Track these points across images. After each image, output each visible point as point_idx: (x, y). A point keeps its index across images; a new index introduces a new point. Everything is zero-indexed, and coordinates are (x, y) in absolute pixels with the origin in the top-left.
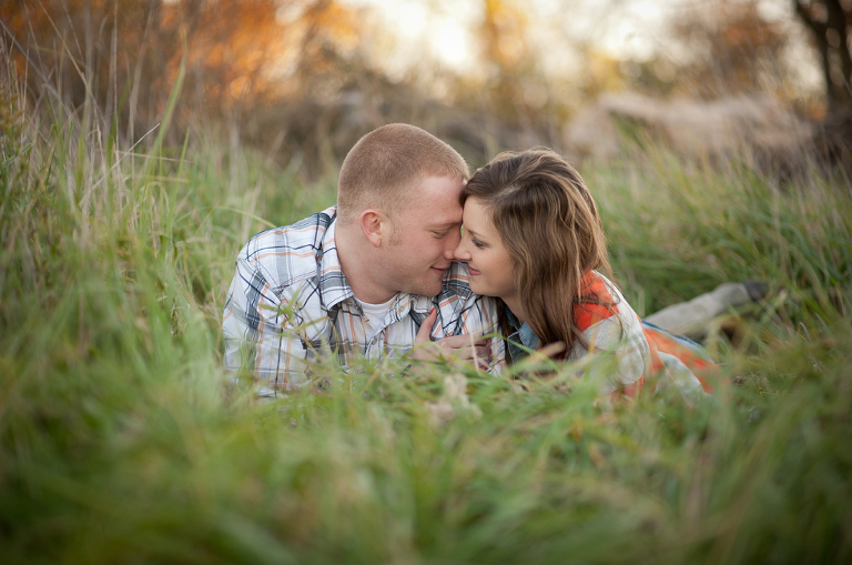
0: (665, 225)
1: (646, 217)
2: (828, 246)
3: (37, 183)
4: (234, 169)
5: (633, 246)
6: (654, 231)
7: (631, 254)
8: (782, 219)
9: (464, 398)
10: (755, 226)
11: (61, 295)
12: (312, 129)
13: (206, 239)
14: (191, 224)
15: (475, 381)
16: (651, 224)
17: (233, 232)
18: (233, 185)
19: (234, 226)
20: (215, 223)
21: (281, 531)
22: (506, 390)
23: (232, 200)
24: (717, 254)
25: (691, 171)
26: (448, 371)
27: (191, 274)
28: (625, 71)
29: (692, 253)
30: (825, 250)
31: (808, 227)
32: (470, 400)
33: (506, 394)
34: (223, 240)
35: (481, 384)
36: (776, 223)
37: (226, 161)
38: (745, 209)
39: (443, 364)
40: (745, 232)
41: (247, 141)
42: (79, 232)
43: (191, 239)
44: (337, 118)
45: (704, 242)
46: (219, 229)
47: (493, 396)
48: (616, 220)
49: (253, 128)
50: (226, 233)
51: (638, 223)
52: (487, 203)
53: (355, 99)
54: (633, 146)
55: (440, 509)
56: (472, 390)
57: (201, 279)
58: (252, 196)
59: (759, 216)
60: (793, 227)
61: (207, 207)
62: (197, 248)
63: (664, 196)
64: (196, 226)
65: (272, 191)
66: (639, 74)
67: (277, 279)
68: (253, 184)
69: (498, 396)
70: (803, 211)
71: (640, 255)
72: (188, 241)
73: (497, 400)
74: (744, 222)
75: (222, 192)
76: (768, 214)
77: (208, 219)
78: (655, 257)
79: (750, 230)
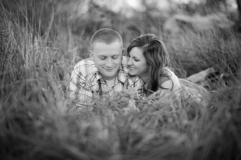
0: (192, 53)
1: (186, 51)
2: (237, 57)
3: (13, 50)
4: (70, 41)
5: (183, 59)
6: (189, 55)
7: (182, 62)
8: (224, 51)
9: (135, 106)
10: (217, 52)
11: (21, 82)
12: (92, 29)
13: (63, 62)
14: (58, 58)
15: (138, 101)
16: (188, 53)
17: (70, 60)
18: (70, 46)
19: (71, 58)
20: (65, 58)
21: (83, 147)
22: (147, 103)
23: (70, 50)
24: (206, 61)
25: (199, 37)
26: (130, 98)
27: (58, 72)
28: (182, 7)
29: (199, 61)
30: (237, 59)
31: (232, 52)
32: (136, 106)
33: (146, 104)
34: (67, 62)
35: (139, 102)
36: (223, 51)
37: (68, 39)
38: (214, 48)
39: (129, 96)
40: (214, 54)
41: (74, 33)
42: (26, 64)
43: (59, 62)
44: (99, 25)
45: (203, 57)
46: (66, 59)
47: (143, 105)
48: (178, 52)
49: (75, 29)
50: (68, 60)
51: (184, 52)
52: (141, 49)
53: (104, 19)
54: (182, 31)
55: (127, 139)
56: (137, 103)
57: (61, 74)
58: (76, 49)
59: (218, 50)
60: (228, 53)
61: (63, 53)
62: (60, 65)
63: (191, 45)
64: (60, 59)
65: (81, 47)
66: (185, 8)
67: (85, 74)
68: (76, 45)
69: (144, 105)
70: (230, 48)
71: (185, 62)
72: (57, 63)
73: (144, 106)
74: (214, 51)
75: (67, 48)
76: (220, 49)
77: (63, 56)
78: (189, 62)
79: (215, 54)
